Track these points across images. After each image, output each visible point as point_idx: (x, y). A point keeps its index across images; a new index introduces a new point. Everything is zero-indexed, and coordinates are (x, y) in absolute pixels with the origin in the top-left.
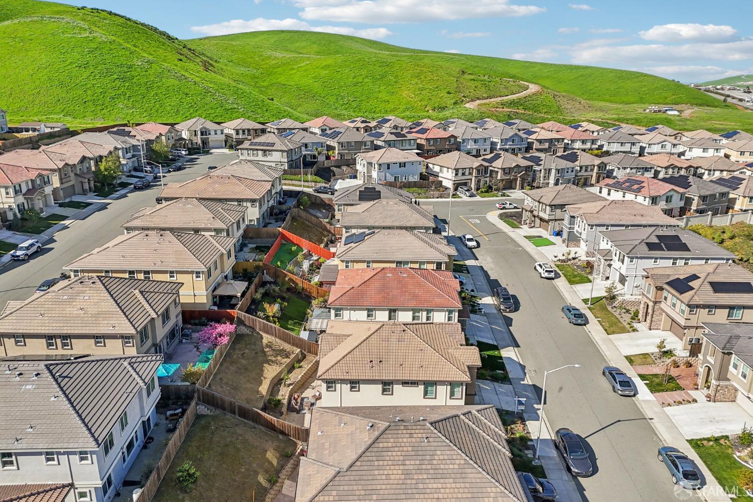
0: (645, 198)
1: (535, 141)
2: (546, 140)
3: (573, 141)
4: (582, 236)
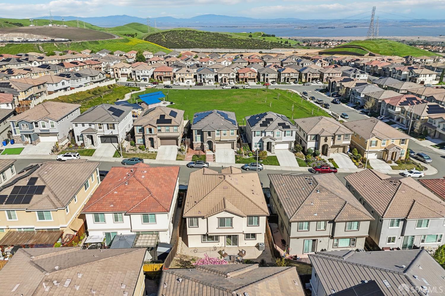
4: (50, 132)
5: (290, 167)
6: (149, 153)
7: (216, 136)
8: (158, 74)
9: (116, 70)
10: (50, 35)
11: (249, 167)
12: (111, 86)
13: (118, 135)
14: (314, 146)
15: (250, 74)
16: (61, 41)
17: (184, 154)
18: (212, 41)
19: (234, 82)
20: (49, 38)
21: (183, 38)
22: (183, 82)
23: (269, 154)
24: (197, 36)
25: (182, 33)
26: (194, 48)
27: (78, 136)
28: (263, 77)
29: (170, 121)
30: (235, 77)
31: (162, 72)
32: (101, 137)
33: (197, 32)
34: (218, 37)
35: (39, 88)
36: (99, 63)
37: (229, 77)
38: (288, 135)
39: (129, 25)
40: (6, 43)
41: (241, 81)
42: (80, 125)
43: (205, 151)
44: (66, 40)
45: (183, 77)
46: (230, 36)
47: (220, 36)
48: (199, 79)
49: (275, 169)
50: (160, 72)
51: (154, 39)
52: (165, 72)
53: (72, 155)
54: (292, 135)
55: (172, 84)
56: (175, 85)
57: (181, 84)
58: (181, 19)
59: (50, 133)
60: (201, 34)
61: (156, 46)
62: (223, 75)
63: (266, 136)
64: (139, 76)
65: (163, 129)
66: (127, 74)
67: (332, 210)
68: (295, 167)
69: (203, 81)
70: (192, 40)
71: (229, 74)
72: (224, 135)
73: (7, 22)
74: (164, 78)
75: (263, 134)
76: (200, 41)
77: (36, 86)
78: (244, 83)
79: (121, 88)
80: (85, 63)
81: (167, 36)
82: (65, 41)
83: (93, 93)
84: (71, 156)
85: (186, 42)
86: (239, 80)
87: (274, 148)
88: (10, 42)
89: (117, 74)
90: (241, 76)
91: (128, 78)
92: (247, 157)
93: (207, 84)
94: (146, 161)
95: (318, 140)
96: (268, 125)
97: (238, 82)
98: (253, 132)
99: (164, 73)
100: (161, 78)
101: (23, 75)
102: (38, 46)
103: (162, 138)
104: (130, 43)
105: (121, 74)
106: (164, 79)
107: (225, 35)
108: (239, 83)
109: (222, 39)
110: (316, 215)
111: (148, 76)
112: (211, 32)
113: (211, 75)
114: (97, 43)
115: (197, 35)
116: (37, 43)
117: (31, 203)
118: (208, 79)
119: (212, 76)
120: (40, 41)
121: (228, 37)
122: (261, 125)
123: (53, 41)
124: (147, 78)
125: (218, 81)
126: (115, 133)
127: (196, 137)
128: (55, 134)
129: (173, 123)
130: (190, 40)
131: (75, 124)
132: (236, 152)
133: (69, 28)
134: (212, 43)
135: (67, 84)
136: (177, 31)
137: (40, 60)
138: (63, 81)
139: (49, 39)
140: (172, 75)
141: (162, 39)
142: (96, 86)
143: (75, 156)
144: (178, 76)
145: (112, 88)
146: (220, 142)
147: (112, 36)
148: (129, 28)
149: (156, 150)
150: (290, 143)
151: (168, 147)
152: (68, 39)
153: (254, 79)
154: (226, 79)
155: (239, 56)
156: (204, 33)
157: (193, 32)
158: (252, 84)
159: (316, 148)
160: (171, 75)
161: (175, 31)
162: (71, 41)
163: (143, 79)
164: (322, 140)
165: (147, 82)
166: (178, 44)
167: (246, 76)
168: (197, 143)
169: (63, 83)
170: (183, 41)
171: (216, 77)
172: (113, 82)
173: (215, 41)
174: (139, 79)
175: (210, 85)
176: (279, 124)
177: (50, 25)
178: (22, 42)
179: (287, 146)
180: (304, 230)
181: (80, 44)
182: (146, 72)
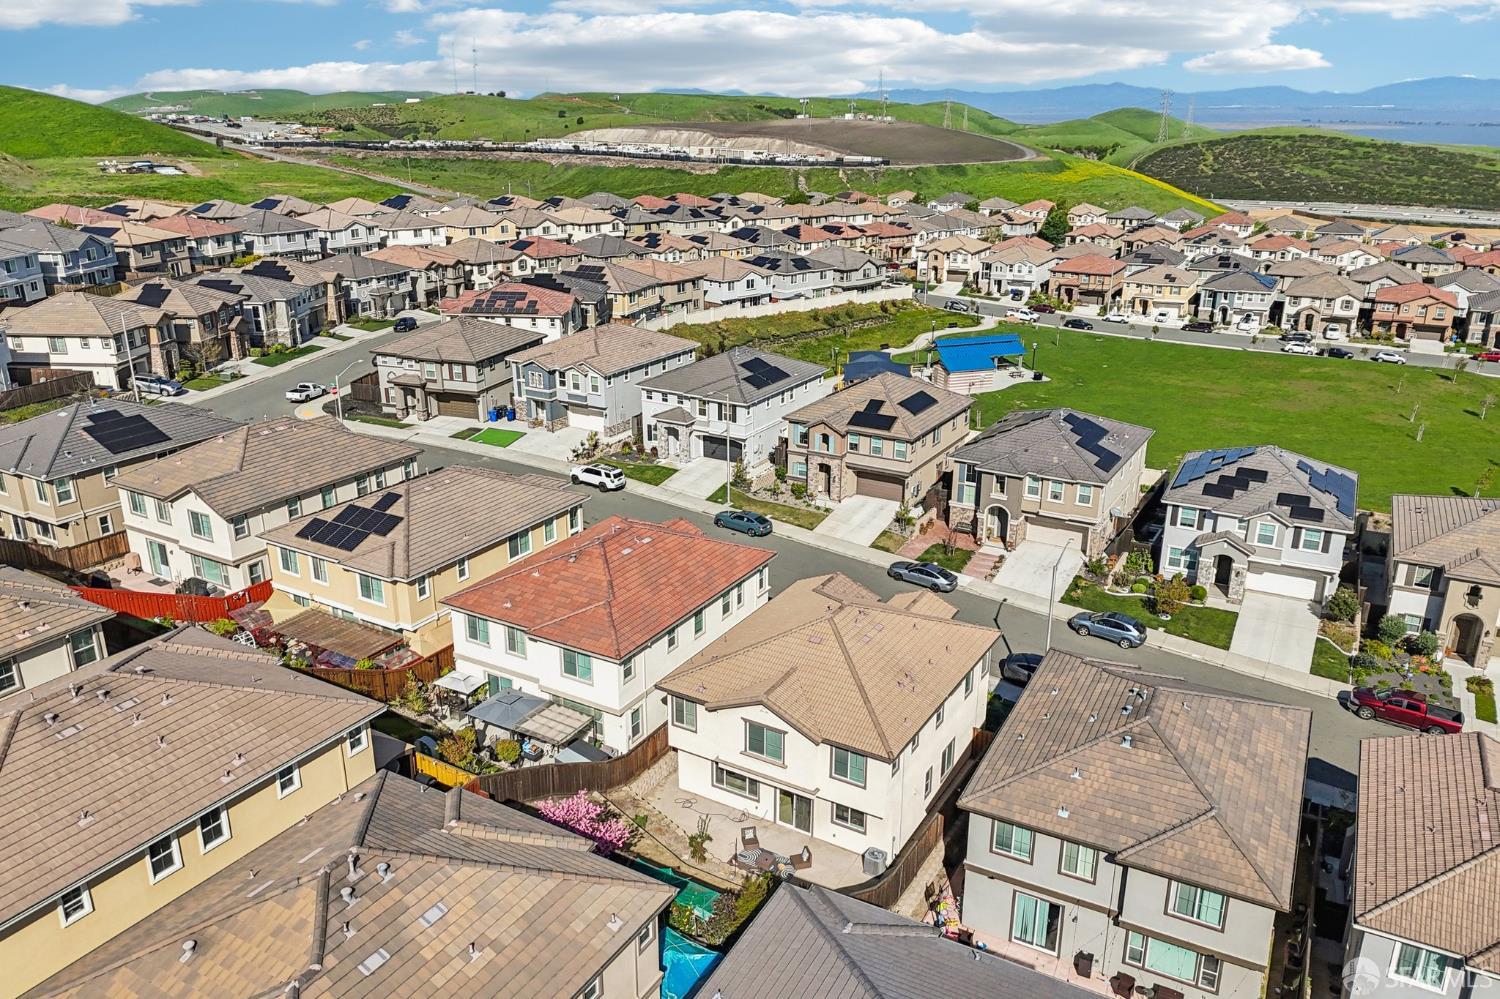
0: (552, 320)
1: (131, 251)
2: (153, 245)
3: (199, 241)
4: (589, 403)
5: (1267, 666)
6: (810, 509)
7: (1027, 495)
8: (1062, 281)
9: (936, 258)
10: (837, 147)
11: (1088, 623)
12: (894, 304)
13: (744, 440)
14: (1423, 614)
15: (1425, 307)
16: (861, 164)
17: (907, 533)
18: (1399, 178)
19: (1348, 331)
20: (833, 153)
21: (1283, 162)
22: (1144, 313)
23: (1215, 600)
24: (1342, 157)
25: (1283, 143)
26: (1317, 199)
27: (649, 427)
28: (1482, 326)
29: (888, 422)
30: (1354, 312)
31: (1077, 274)
32: (705, 438)
33: (1346, 144)
34: (1433, 162)
35: (679, 291)
36: (907, 232)
37: (1328, 313)
38: (1309, 545)
39: (1107, 117)
40: (722, 165)
41: (1376, 329)
42: (657, 397)
43: (981, 539)
44: (876, 160)
45: (1146, 297)
46: (1485, 160)
47: (1441, 160)
48: (1204, 309)
49: (1195, 656)
50: (1073, 273)
51: (1173, 166)
52: (1088, 275)
53: (603, 472)
54: (1325, 549)
55: (1101, 318)
56: (1107, 320)
57: (1136, 319)
58: (1326, 96)
59: (587, 406)
60: (1361, 151)
61: (1153, 187)
62: (1305, 303)
63: (1218, 531)
64: (999, 283)
65: (864, 444)
66: (966, 273)
67: (1135, 819)
68: (1289, 672)
69: (1218, 317)
70: (1319, 172)
71: (1330, 300)
72: (1056, 497)
73: (761, 107)
74: (1081, 294)
75: (1208, 523)
76: (1349, 175)
77: (672, 284)
78: (1388, 338)
79: (924, 313)
80: (862, 231)
81: (1221, 154)
82: (871, 164)
83: (826, 321)
84: (598, 473)
85: (1288, 178)
86: (1370, 328)
87: (1242, 583)
88: (732, 161)
89: (935, 269)
90: (1381, 313)
91: (966, 285)
92: (1125, 592)
93: (1232, 330)
94: (781, 529)
95: (1441, 589)
96: (1237, 493)
97: (1365, 332)
98: (1170, 509)
99: (1084, 277)
100: (1069, 293)
101: (681, 252)
102: (796, 175)
103: (861, 473)
104: (1064, 176)
105: (950, 272)
106: (1084, 298)
107: (1463, 156)
108: (1368, 338)
109: (1446, 171)
110: (1065, 814)
111: (1029, 284)
112: (1404, 143)
113: (1256, 298)
114: (960, 171)
115: (1345, 152)
116: (796, 168)
117: (357, 550)
118: (1240, 312)
119: (1262, 303)
120: (806, 163)
121: (1478, 166)
122: (1209, 490)
123: (839, 162)
124: (1027, 291)
125: (1279, 325)
126: (735, 431)
127: (961, 488)
128: (600, 411)
129: (897, 430)
130: (1306, 172)
131: (648, 391)
132: (1086, 566)
133: (899, 125)
134: (1400, 186)
135: (762, 287)
136: (1266, 137)
137: (752, 215)
138: (751, 277)
139: (833, 156)
140: (1109, 286)
141: (1201, 166)
142: (845, 302)
143: (608, 475)
144: (1129, 292)
145: (892, 310)
146: (1037, 519)
147: (1016, 152)
148: (1104, 125)
149: (830, 505)
150: (1320, 577)
151: (874, 503)
152: (880, 159)
153: (1442, 330)
154: (1316, 319)
155: (1448, 238)
156: (1374, 146)
157: (1331, 141)
158: (1426, 347)
159: (1430, 623)
160: (1105, 288)
161: (1259, 137)
162: (886, 163)
163: (1012, 291)
164: (1457, 594)
165: (1021, 304)
166: (1257, 183)
167: (1403, 316)
168: (963, 509)
169: (750, 284)
170: (1281, 174)
171: (1277, 307)
172: (905, 292)
173: (1414, 180)
174: (999, 291)
175: (1244, 334)
176: (1283, 499)
177: (849, 117)
178: (761, 162)
179: (1307, 589)
180: (1012, 854)
181: (911, 174)
182: (1025, 270)
